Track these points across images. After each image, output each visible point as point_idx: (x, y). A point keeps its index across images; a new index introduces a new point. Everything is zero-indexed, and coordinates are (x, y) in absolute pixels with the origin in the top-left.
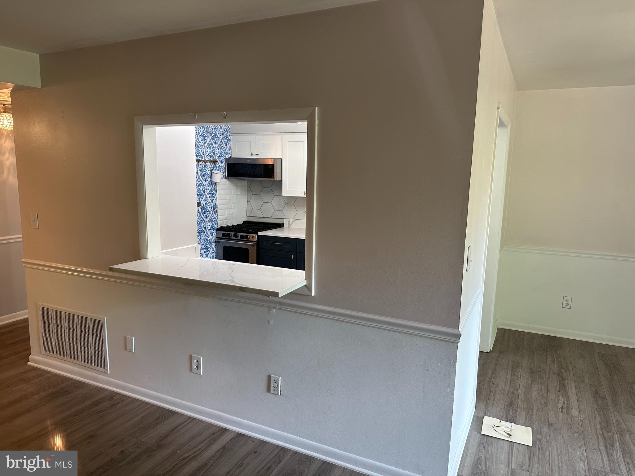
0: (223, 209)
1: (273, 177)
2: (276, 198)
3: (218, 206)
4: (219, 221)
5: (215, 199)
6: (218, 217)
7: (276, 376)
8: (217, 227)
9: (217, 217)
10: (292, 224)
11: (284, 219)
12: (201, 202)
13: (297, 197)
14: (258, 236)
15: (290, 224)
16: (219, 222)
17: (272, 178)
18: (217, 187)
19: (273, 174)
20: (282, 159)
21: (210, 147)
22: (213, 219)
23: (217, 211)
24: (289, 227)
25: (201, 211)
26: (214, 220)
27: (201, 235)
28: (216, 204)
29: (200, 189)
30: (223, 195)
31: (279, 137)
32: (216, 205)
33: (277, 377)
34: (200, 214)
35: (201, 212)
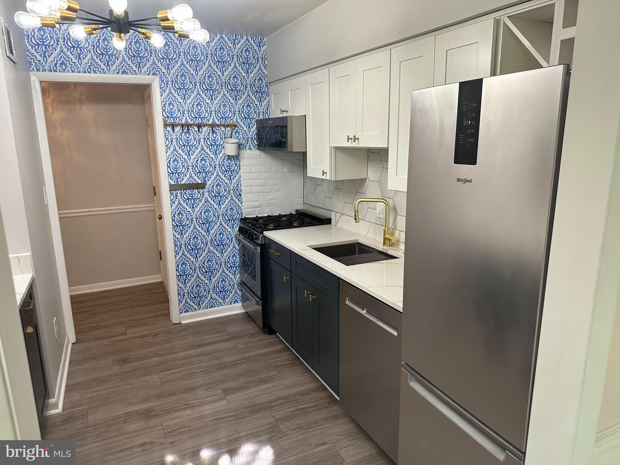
0: (254, 193)
3: (242, 189)
4: (245, 209)
5: (237, 178)
6: (243, 203)
8: (242, 216)
9: (241, 203)
11: (332, 211)
12: (208, 183)
16: (244, 211)
18: (239, 162)
21: (224, 105)
22: (233, 206)
23: (240, 195)
25: (209, 195)
26: (235, 207)
27: (209, 227)
28: (239, 185)
29: (204, 164)
30: (253, 173)
32: (239, 187)
34: (206, 199)
35: (208, 197)
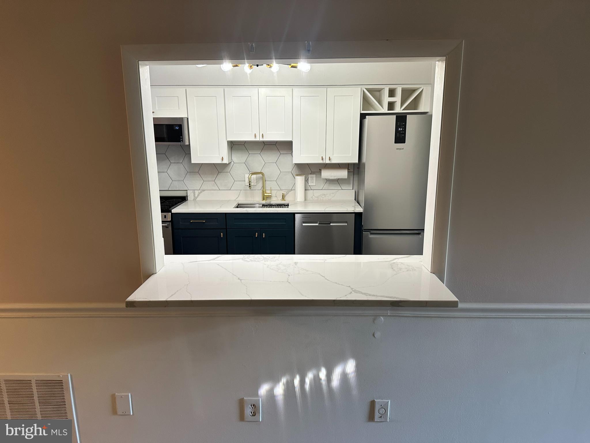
1: (182, 141)
2: (173, 166)
7: (383, 400)
10: (198, 195)
11: (187, 190)
13: (202, 164)
14: (172, 214)
15: (196, 196)
17: (180, 142)
19: (181, 137)
20: (188, 119)
24: (195, 199)
31: (182, 90)
33: (385, 400)
